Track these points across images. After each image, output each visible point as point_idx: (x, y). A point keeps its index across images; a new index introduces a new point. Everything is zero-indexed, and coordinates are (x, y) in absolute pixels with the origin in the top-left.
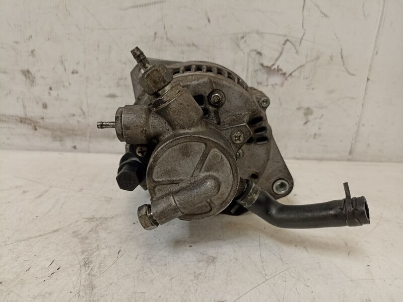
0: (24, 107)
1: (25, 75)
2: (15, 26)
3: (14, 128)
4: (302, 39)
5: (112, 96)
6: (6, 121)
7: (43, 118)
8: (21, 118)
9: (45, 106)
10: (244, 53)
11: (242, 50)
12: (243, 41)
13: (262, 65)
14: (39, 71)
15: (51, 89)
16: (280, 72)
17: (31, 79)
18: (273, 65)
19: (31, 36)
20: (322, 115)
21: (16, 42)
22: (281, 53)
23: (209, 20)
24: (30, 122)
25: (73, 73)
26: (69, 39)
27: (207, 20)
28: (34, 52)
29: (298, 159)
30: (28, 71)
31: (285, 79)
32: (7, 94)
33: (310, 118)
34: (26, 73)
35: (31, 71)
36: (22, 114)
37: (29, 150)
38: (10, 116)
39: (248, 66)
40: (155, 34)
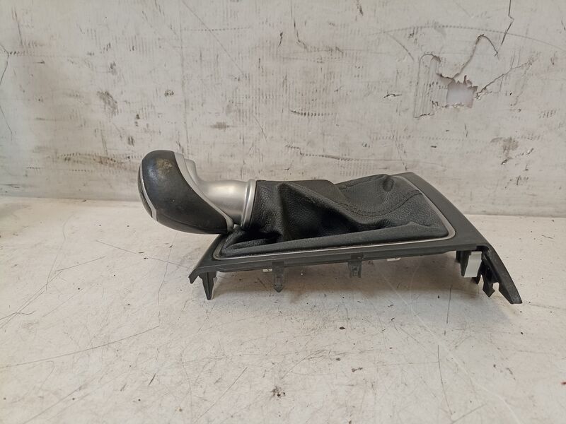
0: (104, 142)
1: (104, 99)
2: (88, 31)
3: (92, 171)
4: (506, 34)
5: (221, 126)
6: (81, 162)
7: (129, 158)
8: (100, 157)
9: (131, 141)
10: (413, 59)
11: (409, 54)
12: (413, 39)
13: (441, 76)
14: (122, 93)
15: (138, 117)
16: (469, 85)
17: (111, 104)
18: (458, 75)
19: (110, 45)
20: (533, 149)
21: (91, 54)
22: (471, 57)
23: (361, 11)
24: (112, 162)
25: (167, 94)
26: (160, 47)
27: (359, 10)
28: (114, 67)
29: (490, 214)
30: (108, 94)
31: (475, 95)
32: (82, 126)
33: (513, 153)
34: (106, 96)
35: (111, 93)
36: (102, 153)
37: (111, 200)
38: (86, 155)
39: (419, 78)
40: (281, 34)
